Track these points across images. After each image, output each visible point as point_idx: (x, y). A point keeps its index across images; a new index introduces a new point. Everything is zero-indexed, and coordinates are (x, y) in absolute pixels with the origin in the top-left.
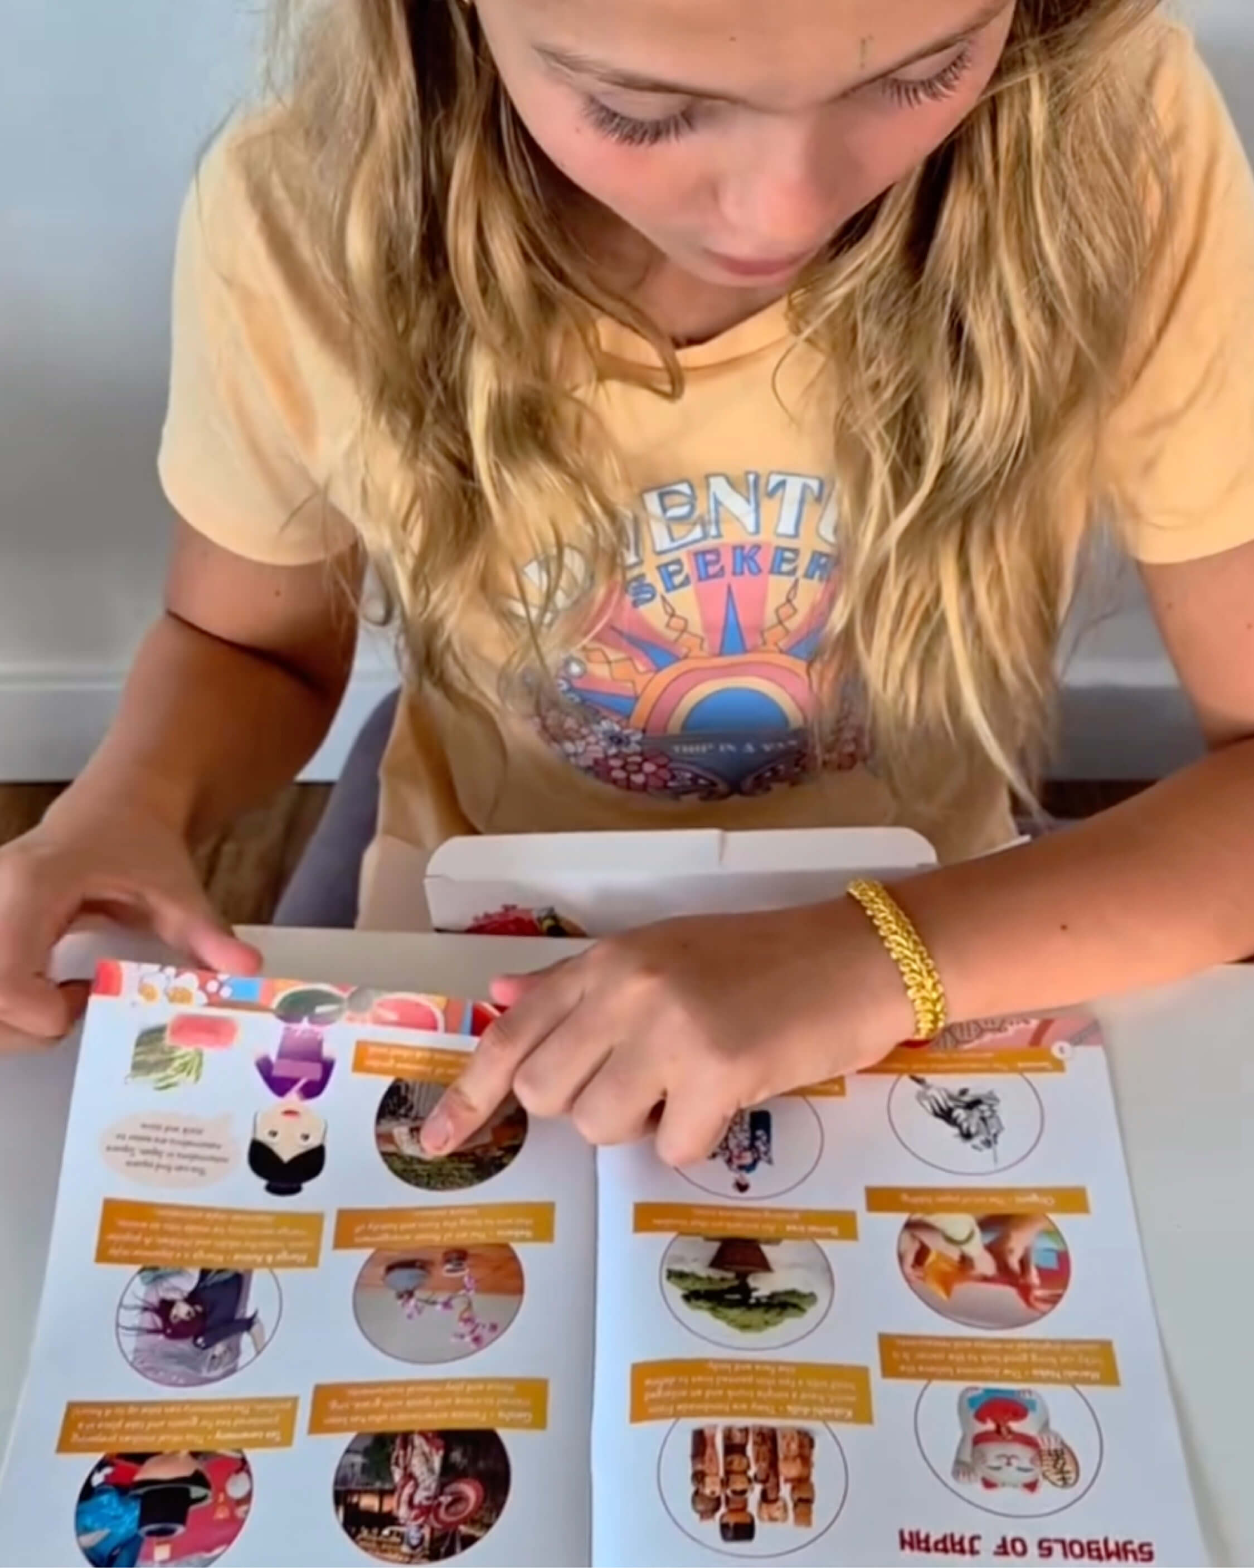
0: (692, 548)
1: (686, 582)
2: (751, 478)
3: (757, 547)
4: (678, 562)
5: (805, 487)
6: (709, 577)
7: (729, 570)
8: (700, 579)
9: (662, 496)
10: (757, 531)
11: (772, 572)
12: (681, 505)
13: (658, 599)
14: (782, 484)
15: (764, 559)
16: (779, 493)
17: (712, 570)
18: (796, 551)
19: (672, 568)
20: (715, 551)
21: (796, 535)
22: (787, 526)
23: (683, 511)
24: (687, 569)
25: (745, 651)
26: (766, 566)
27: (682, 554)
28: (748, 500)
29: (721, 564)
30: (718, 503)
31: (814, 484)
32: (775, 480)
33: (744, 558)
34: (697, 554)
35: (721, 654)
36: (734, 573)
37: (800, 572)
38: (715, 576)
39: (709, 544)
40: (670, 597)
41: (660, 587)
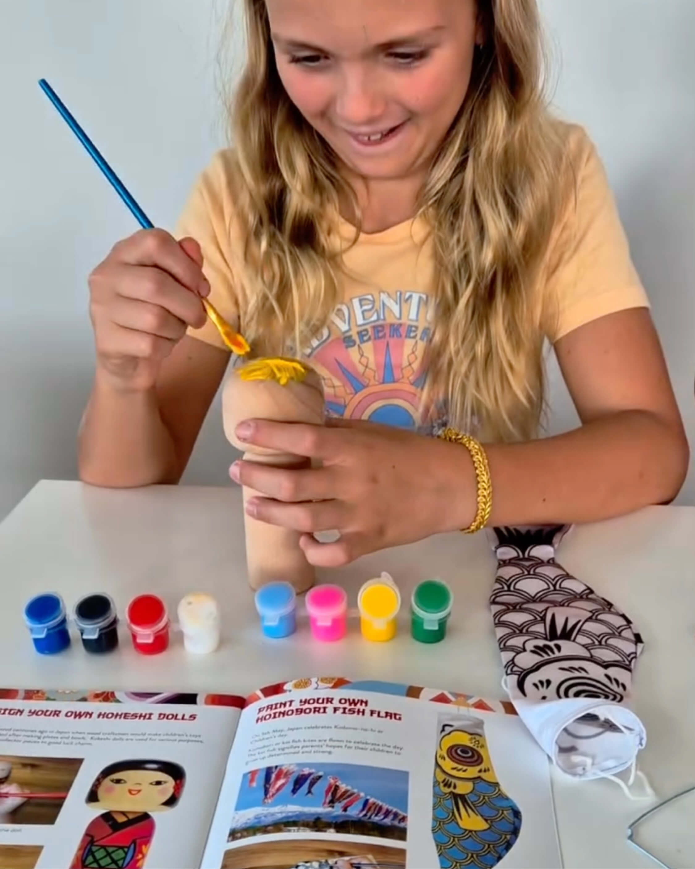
0: (373, 324)
1: (369, 339)
2: (398, 294)
3: (401, 325)
4: (366, 330)
5: (420, 298)
6: (380, 338)
7: (388, 335)
8: (375, 339)
9: (360, 301)
10: (400, 318)
11: (406, 337)
12: (368, 304)
13: (356, 347)
14: (410, 297)
15: (403, 331)
16: (409, 301)
17: (381, 334)
18: (417, 327)
19: (364, 333)
20: (382, 326)
21: (417, 320)
22: (413, 316)
23: (370, 307)
24: (370, 333)
25: (394, 381)
26: (404, 335)
27: (368, 327)
28: (397, 303)
29: (385, 332)
30: (384, 304)
31: (424, 297)
32: (408, 295)
33: (394, 329)
34: (374, 327)
35: (383, 383)
36: (390, 336)
37: (418, 337)
38: (381, 338)
39: (381, 322)
40: (362, 346)
41: (358, 342)
